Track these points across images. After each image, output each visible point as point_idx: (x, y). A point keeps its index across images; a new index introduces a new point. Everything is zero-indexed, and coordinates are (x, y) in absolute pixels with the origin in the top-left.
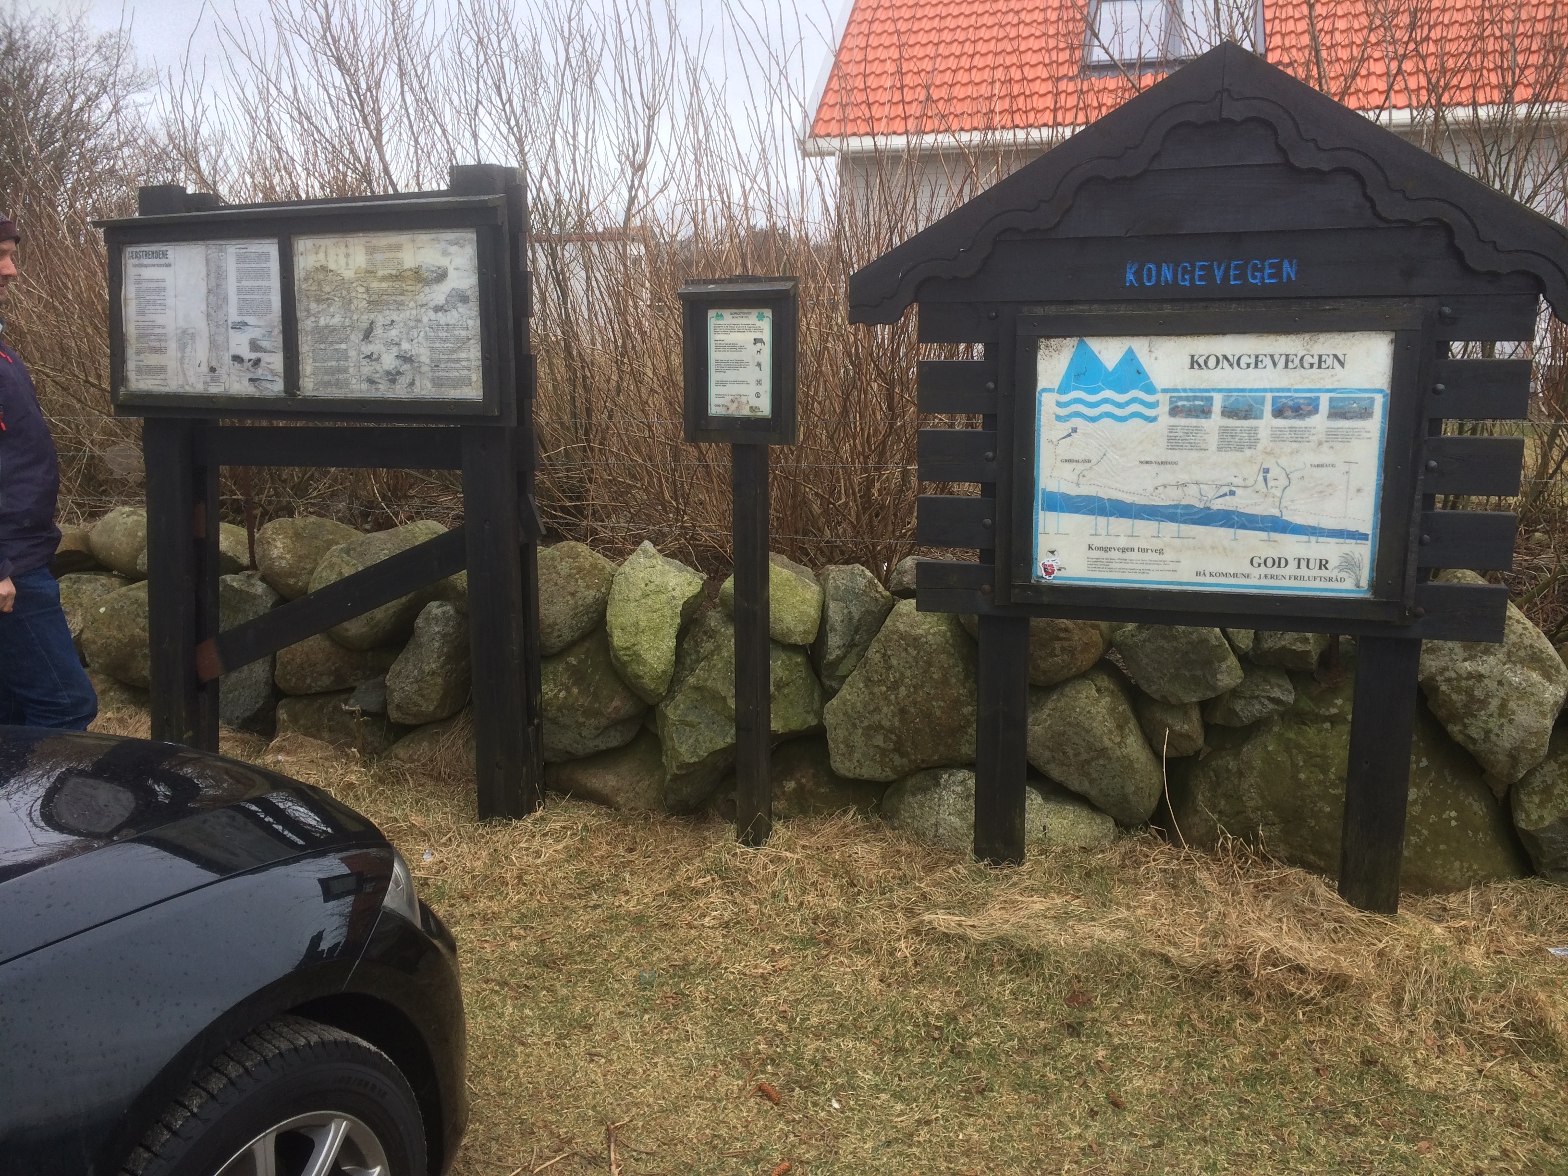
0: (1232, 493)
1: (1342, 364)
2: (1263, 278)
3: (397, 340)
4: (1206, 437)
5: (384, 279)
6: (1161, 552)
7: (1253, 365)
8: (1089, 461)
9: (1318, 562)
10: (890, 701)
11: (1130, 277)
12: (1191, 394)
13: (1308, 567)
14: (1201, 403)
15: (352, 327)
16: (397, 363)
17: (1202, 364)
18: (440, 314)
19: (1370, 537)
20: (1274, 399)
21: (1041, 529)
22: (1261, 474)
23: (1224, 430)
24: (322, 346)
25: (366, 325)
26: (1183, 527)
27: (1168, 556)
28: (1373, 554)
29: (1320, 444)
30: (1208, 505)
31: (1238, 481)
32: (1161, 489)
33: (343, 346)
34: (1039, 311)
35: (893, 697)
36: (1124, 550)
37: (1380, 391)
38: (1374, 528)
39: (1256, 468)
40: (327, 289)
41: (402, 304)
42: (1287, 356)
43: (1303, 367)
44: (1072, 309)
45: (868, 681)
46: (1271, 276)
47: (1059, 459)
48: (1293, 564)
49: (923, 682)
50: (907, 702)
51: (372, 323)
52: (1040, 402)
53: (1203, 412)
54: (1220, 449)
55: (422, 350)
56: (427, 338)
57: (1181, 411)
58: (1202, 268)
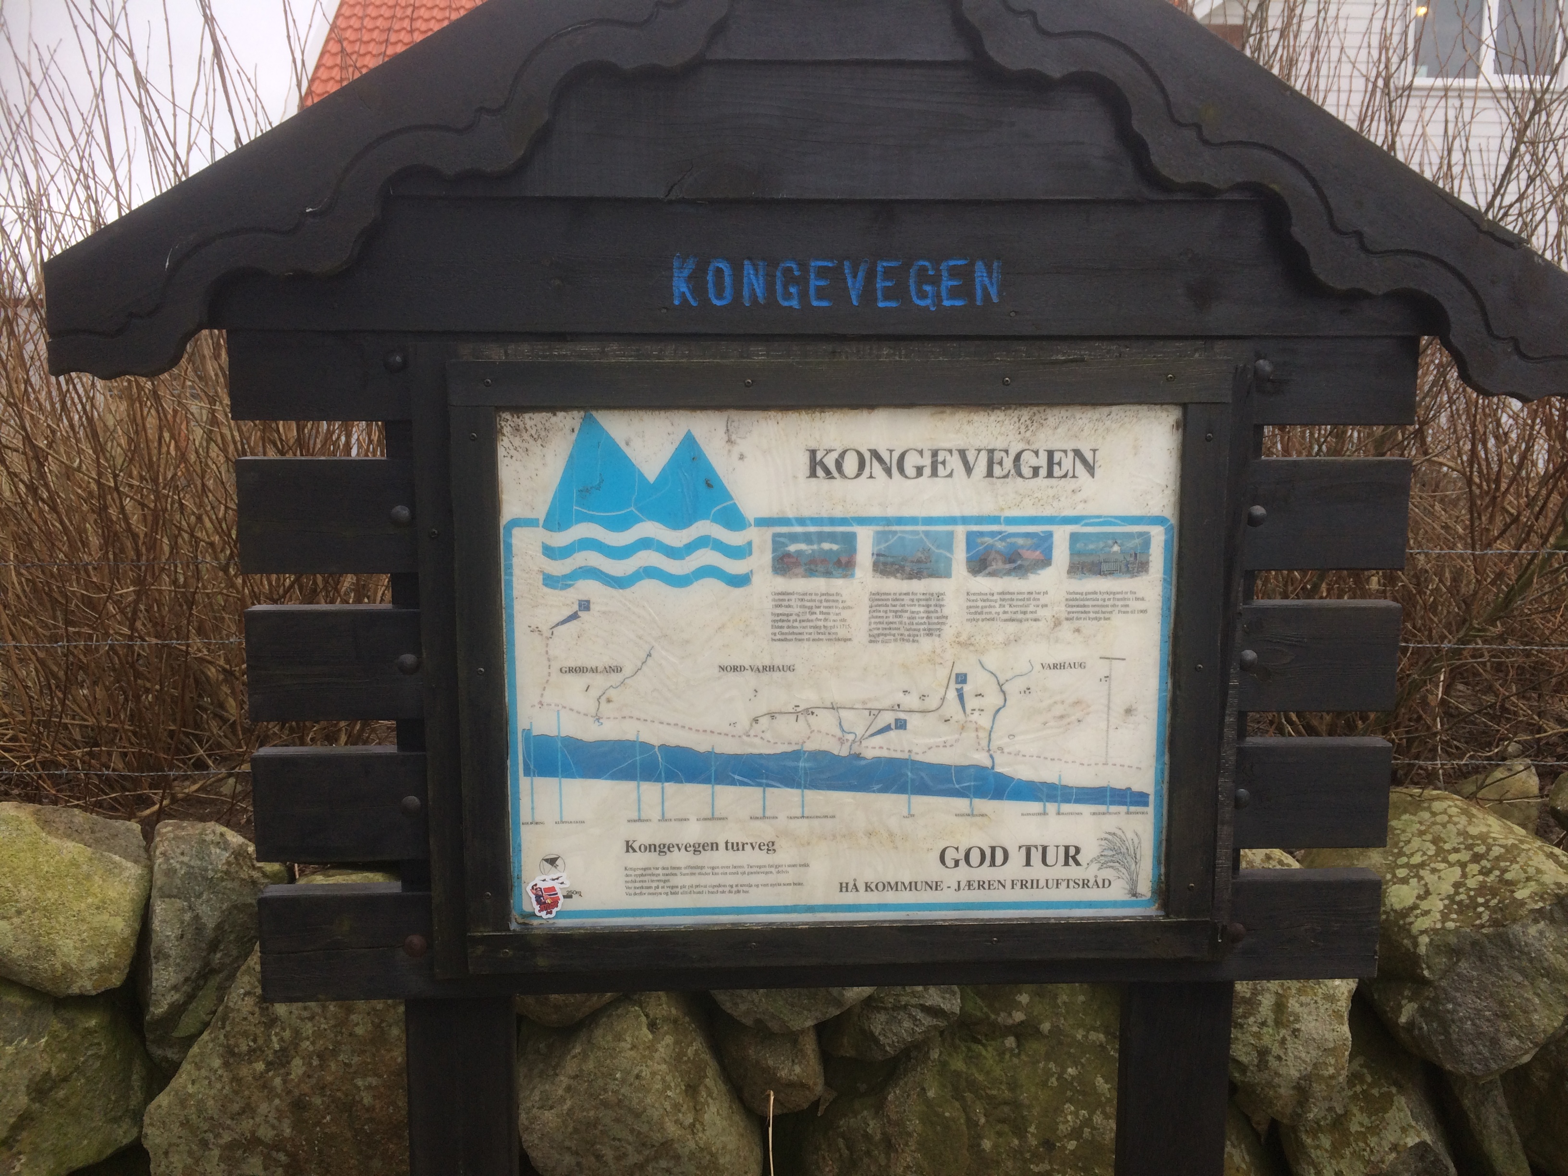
0: (901, 725)
1: (1090, 469)
2: (938, 296)
4: (845, 614)
6: (770, 847)
7: (927, 471)
8: (618, 669)
9: (1062, 851)
10: (272, 1089)
11: (680, 286)
12: (812, 529)
13: (1044, 861)
14: (835, 547)
17: (832, 467)
19: (1152, 799)
20: (971, 538)
21: (525, 814)
22: (953, 686)
23: (877, 599)
26: (810, 794)
27: (785, 855)
28: (1158, 831)
29: (1057, 623)
30: (856, 749)
31: (912, 701)
32: (764, 721)
34: (496, 353)
35: (278, 1081)
36: (697, 848)
37: (1158, 520)
38: (1157, 783)
39: (943, 673)
42: (991, 452)
43: (1020, 475)
44: (564, 351)
45: (230, 1055)
46: (954, 293)
47: (556, 666)
48: (1017, 858)
49: (337, 1044)
50: (305, 1088)
52: (509, 546)
53: (838, 563)
54: (873, 639)
57: (797, 564)
58: (822, 273)
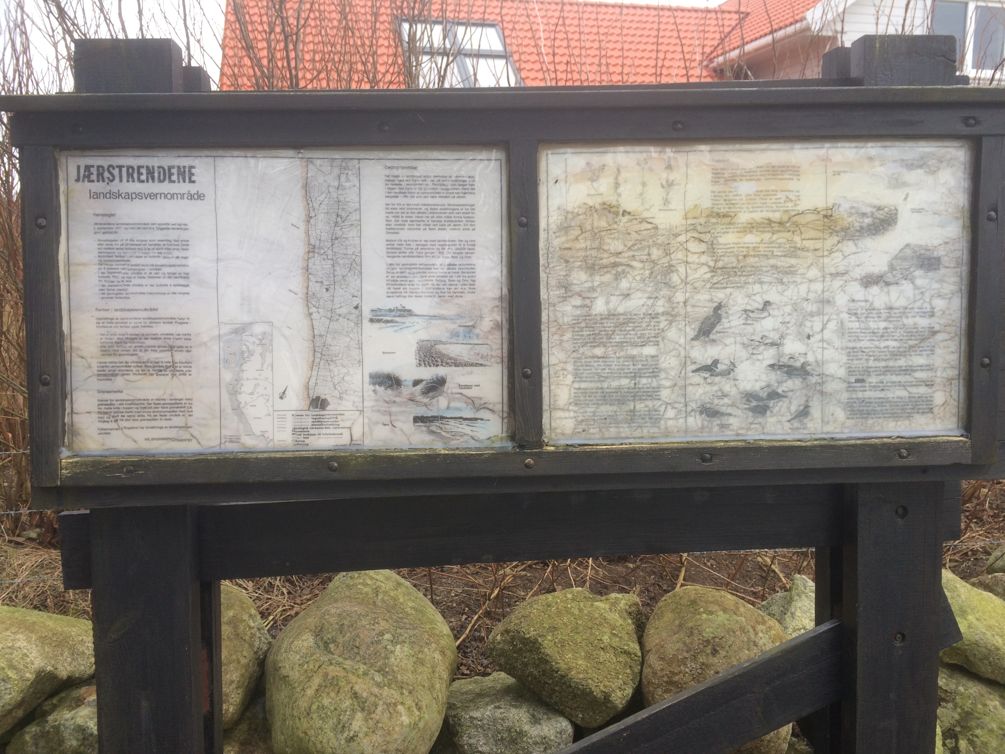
3: (775, 336)
5: (752, 227)
15: (672, 316)
16: (773, 377)
18: (875, 290)
24: (599, 351)
25: (705, 310)
33: (649, 350)
40: (615, 245)
41: (791, 271)
51: (719, 307)
55: (830, 353)
56: (842, 330)
